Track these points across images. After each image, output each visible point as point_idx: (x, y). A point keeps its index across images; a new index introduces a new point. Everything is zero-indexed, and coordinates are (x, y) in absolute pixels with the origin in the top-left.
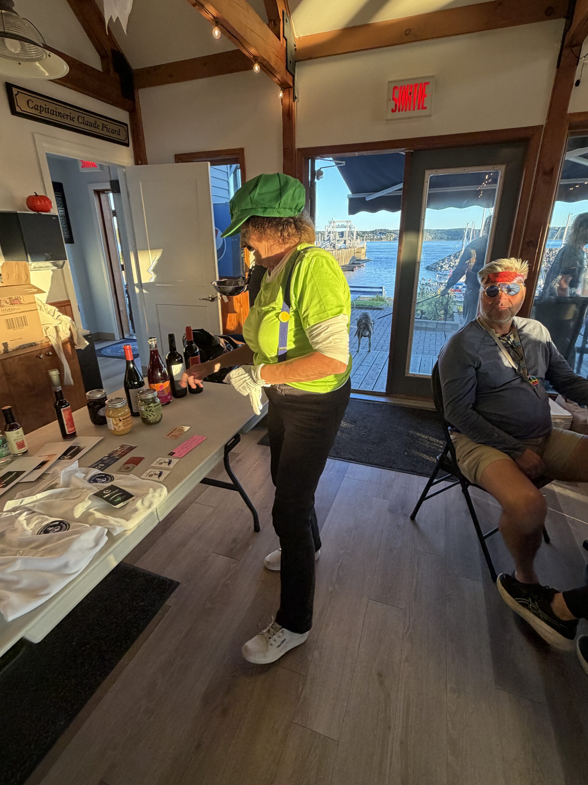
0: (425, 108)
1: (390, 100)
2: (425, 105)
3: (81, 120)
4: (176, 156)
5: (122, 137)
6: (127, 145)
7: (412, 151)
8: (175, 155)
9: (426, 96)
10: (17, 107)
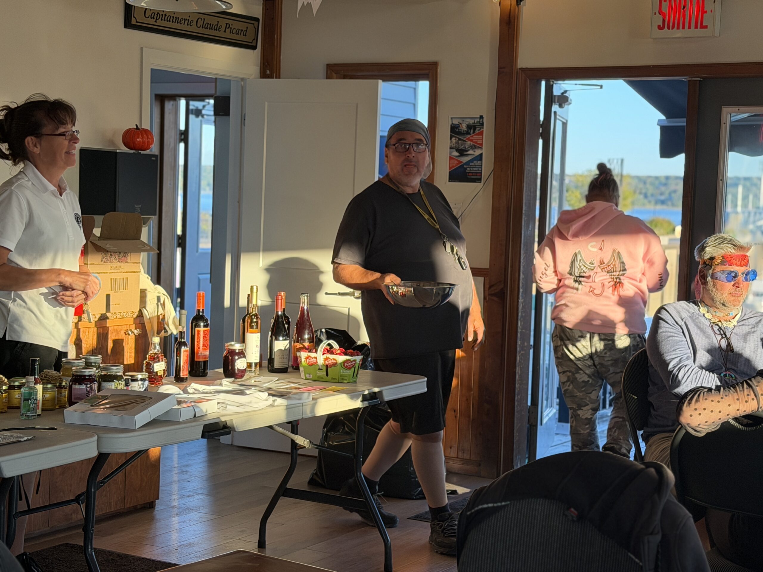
0: (706, 27)
1: (655, 14)
2: (704, 24)
3: (200, 23)
4: (329, 66)
5: (249, 38)
6: (254, 48)
7: (702, 79)
8: (327, 65)
9: (706, 12)
10: (133, 19)
